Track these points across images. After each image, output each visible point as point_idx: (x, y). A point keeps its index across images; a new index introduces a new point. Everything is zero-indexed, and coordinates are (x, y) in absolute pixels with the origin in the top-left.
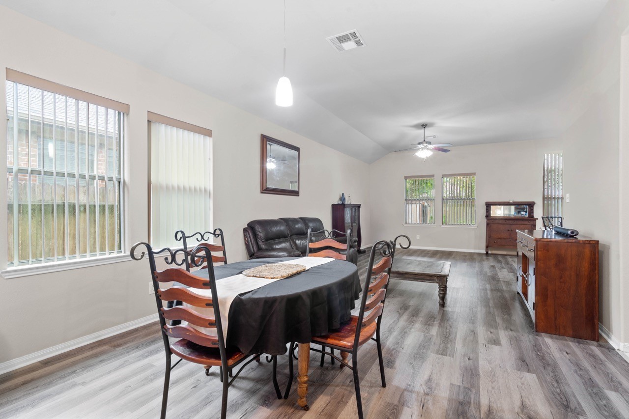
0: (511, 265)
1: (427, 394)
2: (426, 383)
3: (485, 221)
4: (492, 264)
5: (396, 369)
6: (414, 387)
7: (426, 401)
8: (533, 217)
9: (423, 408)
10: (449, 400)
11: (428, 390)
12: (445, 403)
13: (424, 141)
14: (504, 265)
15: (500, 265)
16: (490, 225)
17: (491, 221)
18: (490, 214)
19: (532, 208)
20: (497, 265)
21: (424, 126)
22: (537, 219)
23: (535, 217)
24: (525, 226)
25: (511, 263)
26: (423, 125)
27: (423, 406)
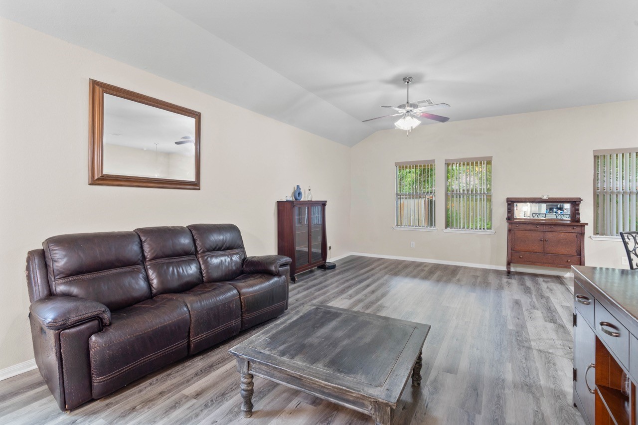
0: (548, 299)
3: (505, 226)
4: (516, 297)
8: (578, 221)
13: (408, 103)
14: (535, 300)
15: (529, 300)
16: (512, 232)
17: (515, 225)
18: (513, 214)
19: (577, 207)
20: (525, 300)
21: (407, 80)
22: (587, 224)
23: (582, 221)
24: (567, 234)
25: (547, 295)
26: (405, 79)
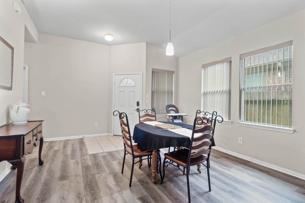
1: (111, 194)
2: (116, 200)
5: (137, 199)
6: (119, 194)
7: (110, 191)
9: (109, 187)
10: (101, 197)
11: (112, 197)
12: (102, 195)
27: (110, 188)
